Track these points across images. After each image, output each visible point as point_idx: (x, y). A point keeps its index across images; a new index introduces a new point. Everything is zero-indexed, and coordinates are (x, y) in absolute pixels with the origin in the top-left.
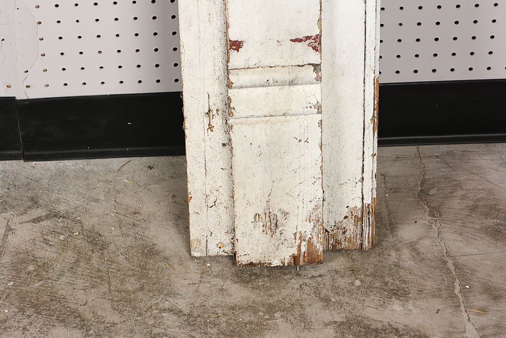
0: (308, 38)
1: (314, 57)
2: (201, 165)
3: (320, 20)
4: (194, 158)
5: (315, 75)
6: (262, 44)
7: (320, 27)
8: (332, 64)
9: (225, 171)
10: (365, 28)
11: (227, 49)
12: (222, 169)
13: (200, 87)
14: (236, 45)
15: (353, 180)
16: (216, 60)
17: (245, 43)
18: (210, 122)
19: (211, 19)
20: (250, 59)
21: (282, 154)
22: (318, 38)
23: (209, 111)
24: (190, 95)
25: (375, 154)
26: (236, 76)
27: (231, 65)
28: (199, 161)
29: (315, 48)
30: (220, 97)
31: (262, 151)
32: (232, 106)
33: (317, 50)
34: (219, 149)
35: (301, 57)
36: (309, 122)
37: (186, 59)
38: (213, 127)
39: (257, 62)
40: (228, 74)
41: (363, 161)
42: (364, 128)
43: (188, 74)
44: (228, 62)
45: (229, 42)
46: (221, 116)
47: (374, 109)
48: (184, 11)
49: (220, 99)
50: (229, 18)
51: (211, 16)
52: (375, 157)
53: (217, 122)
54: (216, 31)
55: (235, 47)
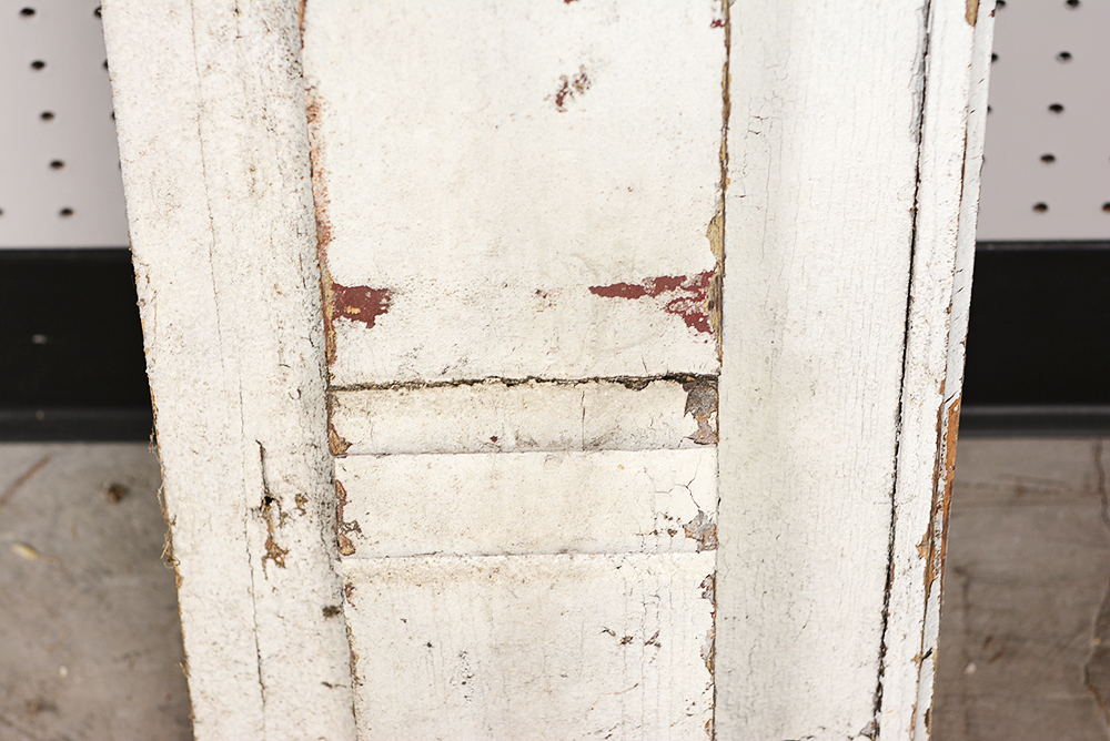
0: (664, 283)
1: (693, 353)
2: (241, 669)
3: (719, 221)
4: (215, 647)
5: (690, 425)
6: (470, 300)
7: (718, 246)
8: (769, 353)
9: (336, 692)
10: (914, 232)
11: (325, 317)
12: (327, 684)
13: (227, 421)
14: (365, 304)
15: (836, 728)
16: (288, 330)
17: (401, 298)
18: (271, 538)
19: (257, 186)
20: (421, 354)
21: (552, 681)
22: (710, 287)
23: (268, 500)
24: (187, 445)
25: (929, 653)
26: (363, 419)
27: (342, 373)
28: (235, 657)
29: (695, 321)
30: (309, 456)
31: (474, 668)
32: (348, 516)
33: (703, 327)
34: (311, 624)
35: (637, 348)
36: (665, 579)
37: (165, 322)
38: (286, 552)
39: (453, 364)
40: (329, 407)
41: (881, 672)
42: (890, 569)
43: (174, 374)
44: (328, 362)
45: (329, 292)
46: (315, 519)
47: (934, 510)
48: (143, 154)
49: (311, 463)
50: (329, 207)
51: (258, 175)
52: (930, 662)
53: (301, 535)
54: (283, 231)
55: (356, 311)
